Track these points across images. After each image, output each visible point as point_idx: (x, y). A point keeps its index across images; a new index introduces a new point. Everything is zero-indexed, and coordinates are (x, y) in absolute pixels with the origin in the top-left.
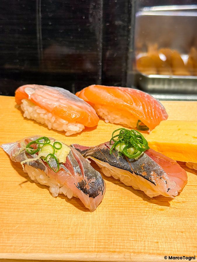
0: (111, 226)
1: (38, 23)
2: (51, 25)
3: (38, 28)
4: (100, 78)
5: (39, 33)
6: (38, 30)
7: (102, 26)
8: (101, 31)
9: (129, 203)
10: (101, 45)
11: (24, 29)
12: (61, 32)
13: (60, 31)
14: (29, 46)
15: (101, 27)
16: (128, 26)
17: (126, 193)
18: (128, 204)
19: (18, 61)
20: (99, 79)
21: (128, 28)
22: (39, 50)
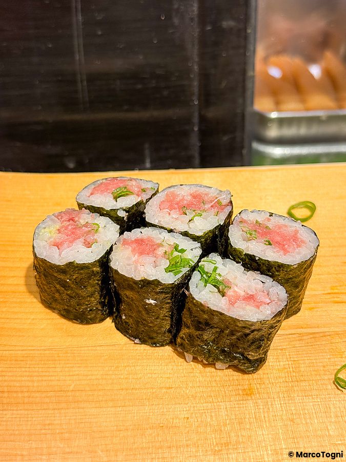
0: (292, 420)
1: (75, 34)
2: (101, 35)
3: (76, 42)
4: (196, 129)
5: (79, 51)
6: (76, 46)
7: (196, 32)
8: (196, 42)
9: (315, 372)
10: (196, 67)
11: (50, 46)
12: (121, 47)
13: (118, 46)
14: (60, 78)
15: (195, 34)
16: (245, 29)
17: (304, 353)
18: (313, 373)
19: (40, 108)
20: (193, 130)
21: (246, 32)
22: (79, 85)
